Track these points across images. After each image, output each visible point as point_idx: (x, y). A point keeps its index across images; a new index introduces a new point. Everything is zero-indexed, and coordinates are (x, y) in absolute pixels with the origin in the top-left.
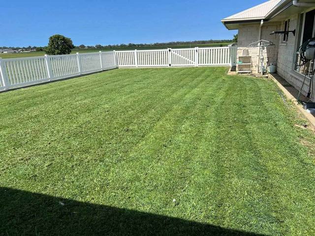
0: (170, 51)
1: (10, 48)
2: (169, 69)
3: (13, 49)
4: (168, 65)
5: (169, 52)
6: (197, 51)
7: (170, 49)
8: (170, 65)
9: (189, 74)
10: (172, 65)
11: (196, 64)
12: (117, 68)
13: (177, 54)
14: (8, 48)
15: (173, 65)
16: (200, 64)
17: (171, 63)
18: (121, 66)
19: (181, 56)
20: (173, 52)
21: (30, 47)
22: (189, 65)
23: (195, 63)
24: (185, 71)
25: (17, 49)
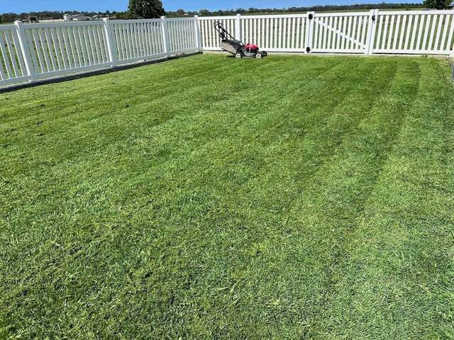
0: (311, 17)
1: (83, 13)
2: (306, 59)
3: (86, 14)
4: (305, 50)
5: (308, 19)
6: (373, 19)
7: (313, 13)
8: (308, 49)
9: (354, 81)
10: (312, 50)
11: (367, 50)
12: (200, 53)
13: (325, 25)
14: (79, 13)
15: (315, 50)
16: (377, 50)
17: (310, 46)
18: (207, 48)
19: (334, 29)
20: (317, 20)
21: (108, 12)
22: (352, 50)
23: (366, 46)
24: (341, 66)
25: (92, 15)
